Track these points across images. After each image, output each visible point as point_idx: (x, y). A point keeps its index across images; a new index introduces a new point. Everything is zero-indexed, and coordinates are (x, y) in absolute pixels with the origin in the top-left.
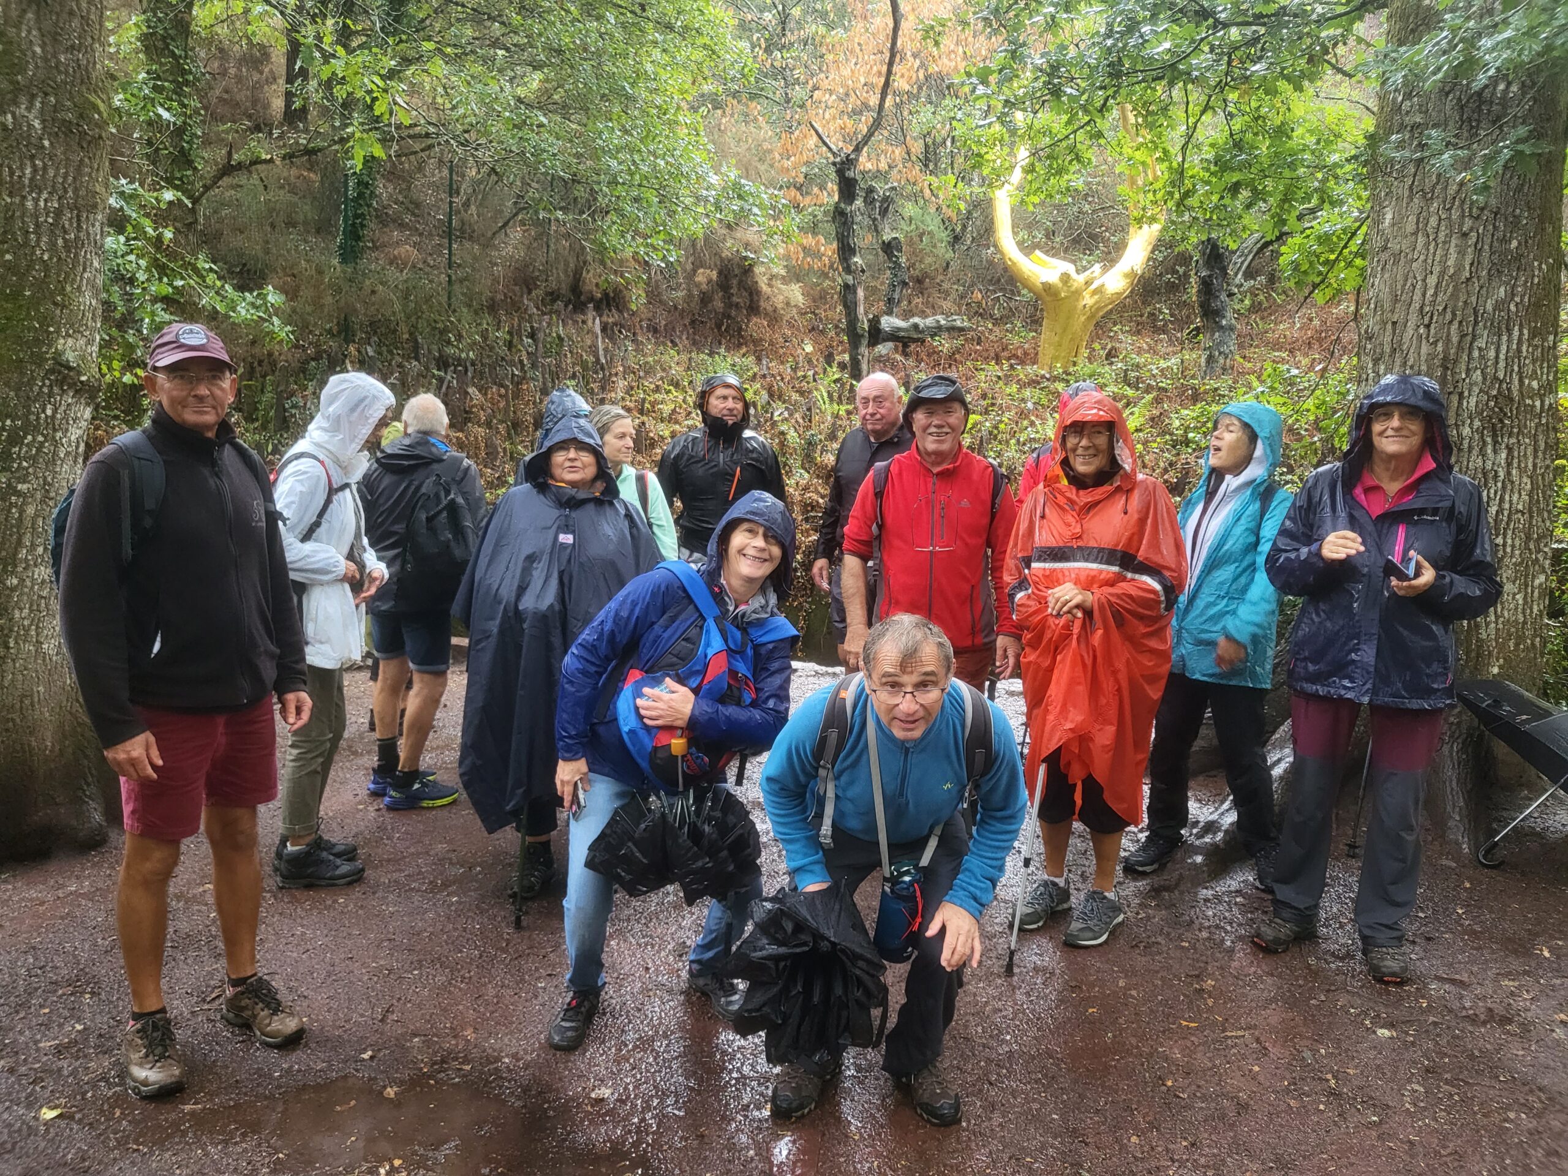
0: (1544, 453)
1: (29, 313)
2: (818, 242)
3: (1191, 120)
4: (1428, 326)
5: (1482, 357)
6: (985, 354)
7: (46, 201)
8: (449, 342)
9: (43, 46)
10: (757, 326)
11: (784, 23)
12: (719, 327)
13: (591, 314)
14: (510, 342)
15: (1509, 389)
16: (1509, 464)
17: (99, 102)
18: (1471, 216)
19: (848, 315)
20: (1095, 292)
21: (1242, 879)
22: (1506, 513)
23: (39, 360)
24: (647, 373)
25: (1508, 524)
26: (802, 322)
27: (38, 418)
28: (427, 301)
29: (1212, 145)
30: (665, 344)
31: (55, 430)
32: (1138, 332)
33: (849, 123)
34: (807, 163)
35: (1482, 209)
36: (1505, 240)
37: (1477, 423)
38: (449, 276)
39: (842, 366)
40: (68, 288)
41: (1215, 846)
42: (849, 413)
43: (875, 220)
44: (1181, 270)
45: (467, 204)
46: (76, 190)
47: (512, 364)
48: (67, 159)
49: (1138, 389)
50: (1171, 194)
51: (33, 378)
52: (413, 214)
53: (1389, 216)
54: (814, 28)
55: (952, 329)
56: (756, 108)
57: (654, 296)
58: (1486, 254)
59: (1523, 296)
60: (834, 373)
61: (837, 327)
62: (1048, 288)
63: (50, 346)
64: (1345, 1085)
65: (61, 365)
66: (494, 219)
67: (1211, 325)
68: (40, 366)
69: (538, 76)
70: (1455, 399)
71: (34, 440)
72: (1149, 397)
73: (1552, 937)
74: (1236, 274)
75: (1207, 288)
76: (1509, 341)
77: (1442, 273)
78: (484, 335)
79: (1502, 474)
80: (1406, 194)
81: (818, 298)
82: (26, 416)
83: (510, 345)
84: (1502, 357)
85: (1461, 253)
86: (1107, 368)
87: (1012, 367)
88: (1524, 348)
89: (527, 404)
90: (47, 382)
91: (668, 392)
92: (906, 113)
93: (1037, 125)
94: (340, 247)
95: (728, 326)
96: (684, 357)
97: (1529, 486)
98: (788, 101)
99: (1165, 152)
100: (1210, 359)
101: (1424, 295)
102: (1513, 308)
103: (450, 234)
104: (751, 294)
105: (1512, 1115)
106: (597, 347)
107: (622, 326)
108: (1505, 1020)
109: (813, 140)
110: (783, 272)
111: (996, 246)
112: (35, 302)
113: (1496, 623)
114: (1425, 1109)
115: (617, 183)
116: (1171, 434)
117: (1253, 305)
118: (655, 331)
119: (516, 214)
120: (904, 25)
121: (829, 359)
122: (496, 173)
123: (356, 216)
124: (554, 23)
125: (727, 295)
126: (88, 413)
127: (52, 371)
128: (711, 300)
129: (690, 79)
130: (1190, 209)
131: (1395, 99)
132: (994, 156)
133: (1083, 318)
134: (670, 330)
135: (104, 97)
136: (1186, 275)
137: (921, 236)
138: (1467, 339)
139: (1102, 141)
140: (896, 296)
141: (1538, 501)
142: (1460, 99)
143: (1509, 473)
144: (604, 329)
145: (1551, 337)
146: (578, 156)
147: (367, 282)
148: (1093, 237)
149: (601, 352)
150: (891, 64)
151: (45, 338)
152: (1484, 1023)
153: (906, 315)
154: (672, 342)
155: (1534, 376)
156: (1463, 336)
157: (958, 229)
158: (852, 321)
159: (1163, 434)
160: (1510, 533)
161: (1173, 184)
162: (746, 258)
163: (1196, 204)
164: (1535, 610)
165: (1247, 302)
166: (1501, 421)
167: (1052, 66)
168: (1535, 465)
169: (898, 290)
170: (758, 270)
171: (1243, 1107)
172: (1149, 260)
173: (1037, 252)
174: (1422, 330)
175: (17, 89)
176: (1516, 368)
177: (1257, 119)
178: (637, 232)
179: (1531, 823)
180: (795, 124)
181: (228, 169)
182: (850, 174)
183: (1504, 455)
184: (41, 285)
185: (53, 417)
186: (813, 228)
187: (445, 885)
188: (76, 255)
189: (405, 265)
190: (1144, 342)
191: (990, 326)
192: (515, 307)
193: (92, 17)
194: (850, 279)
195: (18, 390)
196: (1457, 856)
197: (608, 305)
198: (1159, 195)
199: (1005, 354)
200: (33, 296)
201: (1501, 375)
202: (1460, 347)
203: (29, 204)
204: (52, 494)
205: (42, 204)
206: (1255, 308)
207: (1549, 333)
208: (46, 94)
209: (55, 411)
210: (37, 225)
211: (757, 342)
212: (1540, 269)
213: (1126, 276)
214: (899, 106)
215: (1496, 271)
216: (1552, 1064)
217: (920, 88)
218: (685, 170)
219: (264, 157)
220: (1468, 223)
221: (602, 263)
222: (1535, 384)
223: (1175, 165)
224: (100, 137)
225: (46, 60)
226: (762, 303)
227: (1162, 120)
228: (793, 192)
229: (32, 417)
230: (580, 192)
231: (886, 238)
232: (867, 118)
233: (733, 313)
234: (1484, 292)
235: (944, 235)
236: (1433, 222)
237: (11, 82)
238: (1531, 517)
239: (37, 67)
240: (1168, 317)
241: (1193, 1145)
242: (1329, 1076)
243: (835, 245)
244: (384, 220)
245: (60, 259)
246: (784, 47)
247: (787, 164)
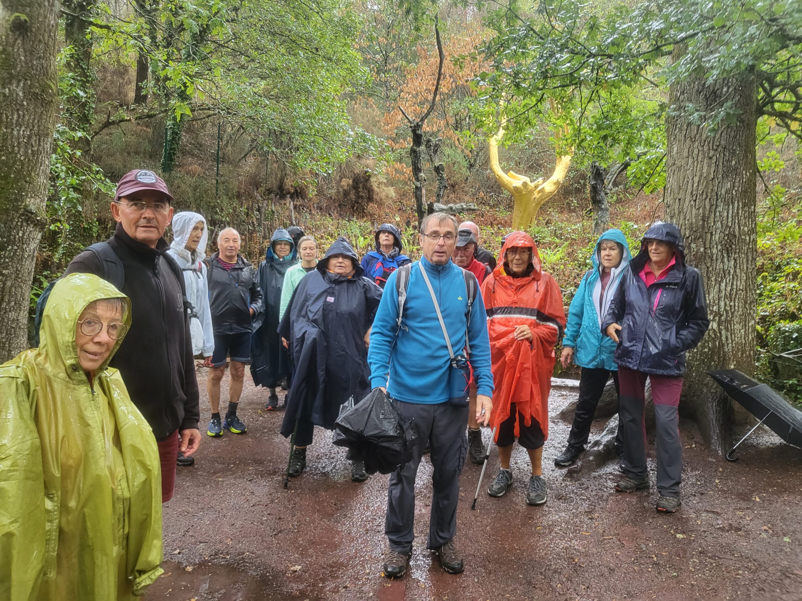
0: (752, 262)
1: (12, 186)
2: (402, 166)
3: (584, 106)
4: (695, 201)
5: (720, 216)
6: (486, 222)
7: (24, 131)
8: (216, 213)
9: (25, 56)
10: (372, 207)
11: (386, 60)
12: (353, 208)
13: (288, 200)
14: (248, 213)
15: (734, 231)
16: (735, 267)
17: (52, 84)
18: (713, 149)
19: (418, 201)
20: (539, 192)
21: (613, 468)
22: (735, 290)
23: (17, 209)
24: (316, 229)
25: (736, 296)
26: (394, 206)
27: (15, 238)
28: (206, 192)
29: (593, 117)
30: (326, 216)
31: (23, 244)
32: (562, 212)
33: (418, 108)
34: (397, 128)
35: (718, 146)
36: (728, 161)
37: (719, 247)
38: (217, 180)
39: (415, 228)
40: (33, 174)
41: (599, 451)
42: (418, 250)
43: (431, 155)
44: (582, 182)
45: (226, 145)
46: (39, 126)
47: (248, 224)
48: (35, 111)
49: (561, 239)
50: (574, 140)
51: (13, 218)
52: (199, 150)
53: (675, 149)
54: (402, 62)
55: (469, 210)
56: (372, 100)
57: (320, 192)
58: (721, 167)
59: (738, 187)
60: (411, 231)
61: (412, 209)
62: (516, 189)
63: (22, 202)
64: (661, 560)
65: (28, 212)
66: (240, 153)
67: (597, 208)
68: (17, 212)
69: (263, 83)
70: (709, 235)
71: (12, 248)
72: (566, 243)
73: (761, 492)
74: (609, 184)
75: (594, 189)
76: (733, 208)
77: (701, 176)
78: (234, 209)
79: (732, 272)
80: (683, 138)
81: (403, 195)
82: (8, 237)
83: (247, 214)
84: (730, 216)
85: (709, 166)
86: (546, 229)
87: (499, 228)
88: (740, 212)
89: (256, 244)
90: (20, 220)
91: (327, 239)
92: (446, 104)
93: (510, 107)
94: (162, 164)
95: (358, 207)
96: (335, 222)
97: (745, 278)
98: (388, 97)
99: (571, 120)
100: (597, 224)
101: (693, 186)
102: (734, 192)
103: (218, 160)
104: (369, 191)
105: (741, 572)
106: (291, 217)
107: (304, 206)
108: (738, 529)
109: (400, 117)
110: (385, 181)
111: (491, 169)
112: (16, 180)
113: (732, 343)
114: (699, 569)
115: (303, 134)
116: (578, 261)
117: (617, 199)
118: (321, 209)
119: (251, 151)
120: (445, 62)
121: (408, 224)
122: (243, 128)
123: (171, 149)
124: (273, 56)
125: (357, 192)
126: (39, 236)
127: (22, 215)
128: (349, 194)
129: (339, 85)
130: (584, 148)
131: (676, 95)
132: (489, 121)
133: (534, 204)
134: (328, 208)
135: (54, 82)
136: (585, 185)
137: (454, 164)
138: (714, 207)
139: (541, 115)
140: (441, 193)
141: (749, 285)
142: (706, 95)
143: (735, 271)
144: (295, 207)
145: (753, 207)
146: (283, 120)
147: (176, 182)
148: (539, 165)
149: (293, 219)
150: (439, 79)
151: (20, 198)
152: (728, 531)
153: (446, 203)
154: (329, 214)
155: (745, 225)
156: (711, 206)
157: (472, 161)
158: (420, 205)
159: (574, 260)
160: (737, 300)
161: (575, 135)
162: (366, 172)
163: (587, 146)
164: (750, 338)
165: (615, 198)
166: (731, 246)
167: (515, 73)
168: (747, 268)
169: (442, 190)
170: (373, 179)
171: (611, 570)
172: (566, 176)
173: (511, 172)
174: (692, 203)
175: (11, 77)
176: (737, 221)
177: (614, 106)
178: (313, 159)
179: (751, 441)
180: (391, 109)
181: (107, 124)
182: (419, 132)
183: (733, 263)
184: (19, 172)
185: (23, 237)
186: (400, 160)
187: (215, 473)
188: (37, 158)
189: (194, 174)
190: (565, 216)
191: (488, 208)
192: (250, 196)
193: (50, 44)
194: (418, 184)
195: (5, 223)
196: (716, 456)
197: (297, 196)
198: (569, 141)
199: (496, 222)
200: (15, 177)
201: (730, 224)
202: (710, 211)
203: (15, 133)
204: (20, 276)
205: (21, 132)
206: (619, 201)
207: (751, 205)
208: (26, 80)
209: (24, 234)
210: (19, 143)
211: (372, 215)
212: (746, 175)
213: (555, 184)
214: (442, 100)
215: (725, 176)
216: (760, 549)
217: (453, 93)
218: (337, 127)
219: (126, 118)
220: (712, 153)
221: (295, 173)
222: (746, 229)
223: (576, 127)
224: (52, 101)
225: (26, 63)
226: (375, 196)
227: (569, 105)
228: (390, 142)
229: (12, 237)
230: (284, 139)
231: (437, 164)
232: (427, 106)
233: (360, 201)
234: (720, 185)
235: (466, 164)
236: (696, 151)
237: (8, 74)
238: (747, 293)
239: (22, 66)
240: (576, 205)
241: (588, 587)
242: (654, 556)
243: (411, 168)
244: (184, 153)
245: (29, 160)
246: (386, 71)
247: (387, 127)
